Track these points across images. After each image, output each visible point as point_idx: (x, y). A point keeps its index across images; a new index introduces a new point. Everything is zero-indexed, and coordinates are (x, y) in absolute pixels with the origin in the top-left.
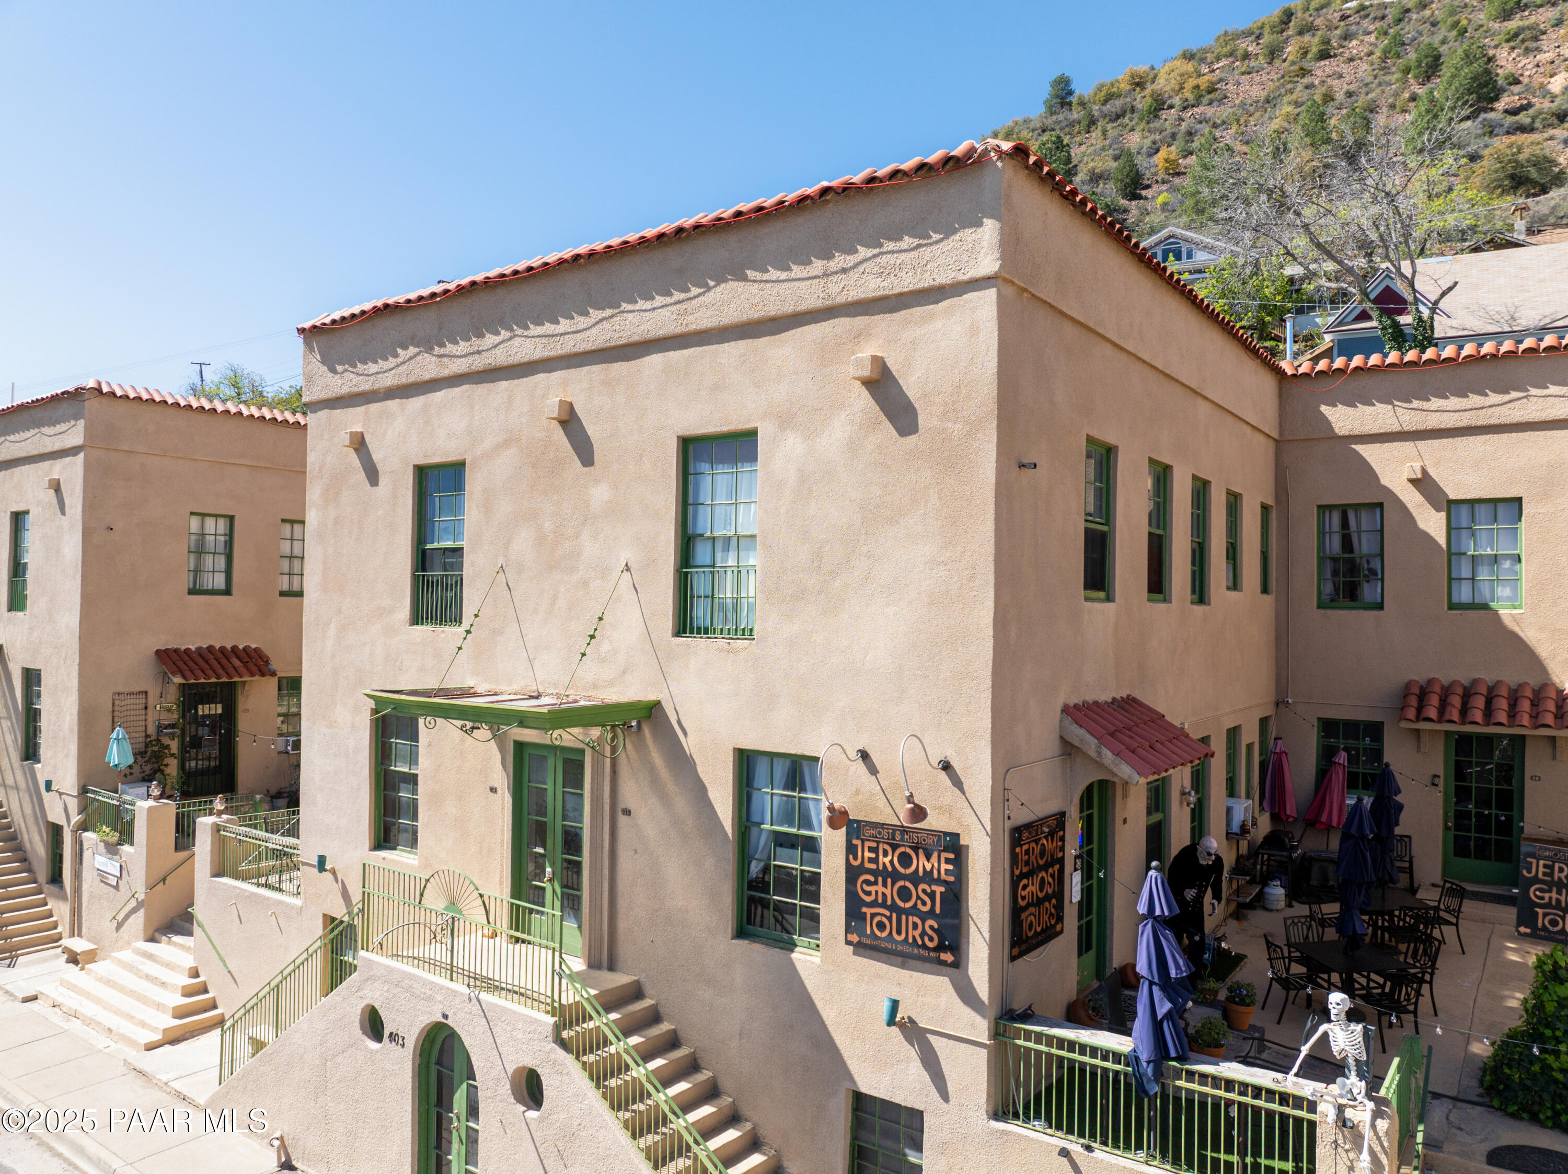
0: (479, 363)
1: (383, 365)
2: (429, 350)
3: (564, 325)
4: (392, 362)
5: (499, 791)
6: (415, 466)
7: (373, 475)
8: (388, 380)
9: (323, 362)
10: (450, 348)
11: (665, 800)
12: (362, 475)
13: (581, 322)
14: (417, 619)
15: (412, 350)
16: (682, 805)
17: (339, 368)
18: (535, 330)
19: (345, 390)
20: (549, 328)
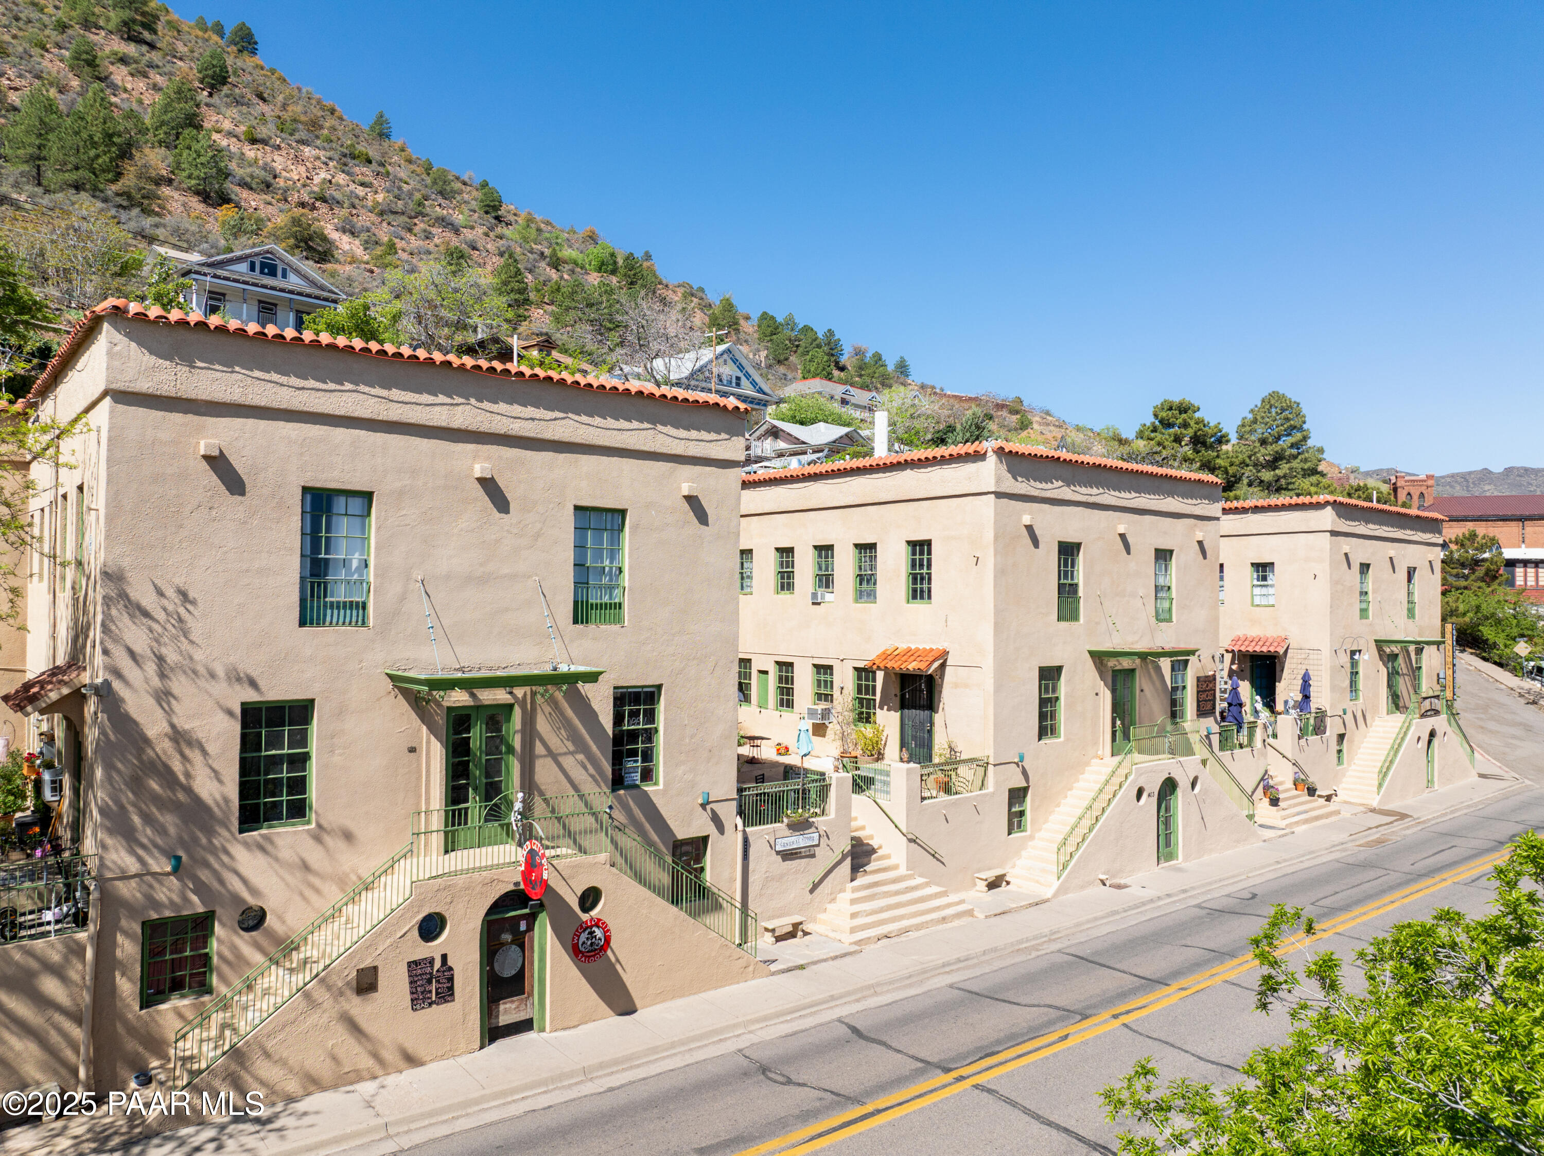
0: (1092, 500)
1: (1044, 485)
2: (1068, 486)
3: (1123, 495)
4: (1049, 486)
5: (1101, 695)
6: (1059, 542)
7: (1036, 543)
8: (1048, 494)
9: (1009, 471)
10: (1078, 488)
11: (1153, 683)
12: (1028, 541)
13: (1127, 495)
14: (1059, 619)
15: (1060, 483)
16: (1158, 684)
17: (1020, 479)
18: (1113, 493)
19: (1022, 492)
20: (1117, 493)
